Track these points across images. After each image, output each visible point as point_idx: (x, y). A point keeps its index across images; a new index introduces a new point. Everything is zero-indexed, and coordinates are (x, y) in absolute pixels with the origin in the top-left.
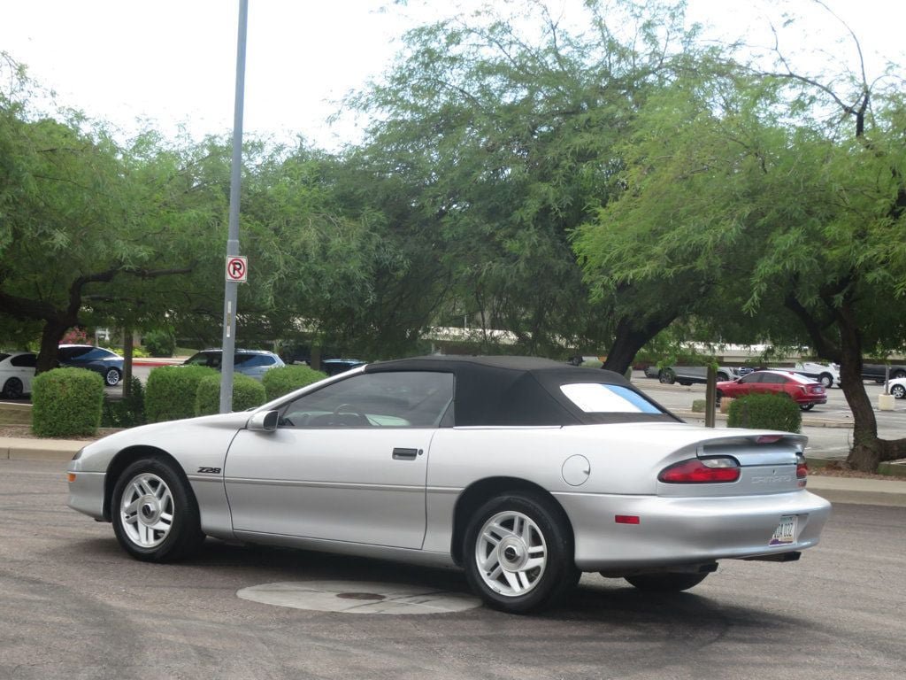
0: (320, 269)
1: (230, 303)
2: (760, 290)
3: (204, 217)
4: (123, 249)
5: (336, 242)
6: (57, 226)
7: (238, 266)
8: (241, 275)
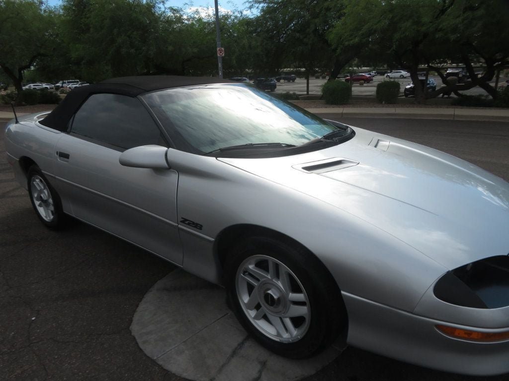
1: (220, 64)
7: (221, 51)
8: (222, 54)
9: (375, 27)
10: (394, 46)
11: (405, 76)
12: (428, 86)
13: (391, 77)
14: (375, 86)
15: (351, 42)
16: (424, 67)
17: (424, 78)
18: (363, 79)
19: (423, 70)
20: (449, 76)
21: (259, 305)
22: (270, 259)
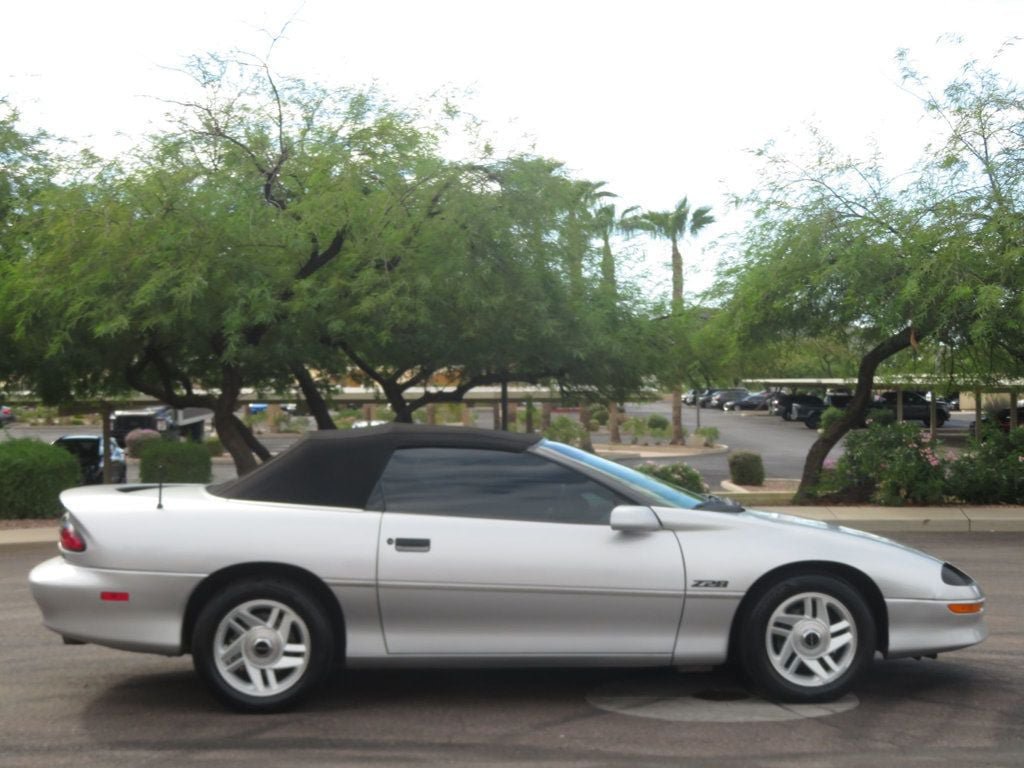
21: (793, 656)
22: (807, 596)
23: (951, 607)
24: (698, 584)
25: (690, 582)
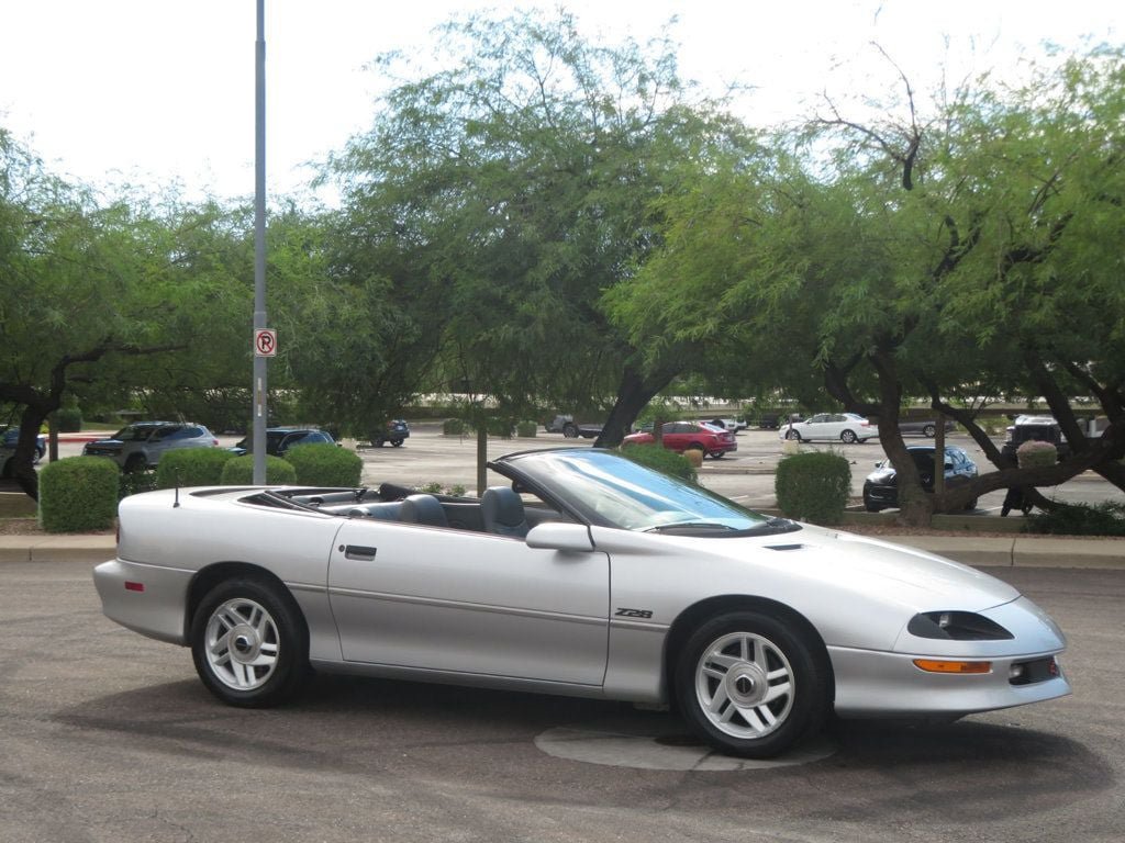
0: (330, 338)
1: (260, 381)
2: (829, 344)
3: (208, 289)
4: (124, 327)
5: (345, 310)
6: (46, 303)
7: (267, 340)
8: (271, 349)
9: (762, 293)
10: (825, 348)
11: (860, 435)
12: (949, 474)
13: (804, 435)
14: (768, 472)
15: (694, 331)
16: (924, 407)
17: (930, 444)
18: (695, 445)
19: (919, 415)
20: (1027, 438)
21: (727, 702)
22: (744, 636)
23: (915, 661)
24: (622, 612)
25: (614, 610)
